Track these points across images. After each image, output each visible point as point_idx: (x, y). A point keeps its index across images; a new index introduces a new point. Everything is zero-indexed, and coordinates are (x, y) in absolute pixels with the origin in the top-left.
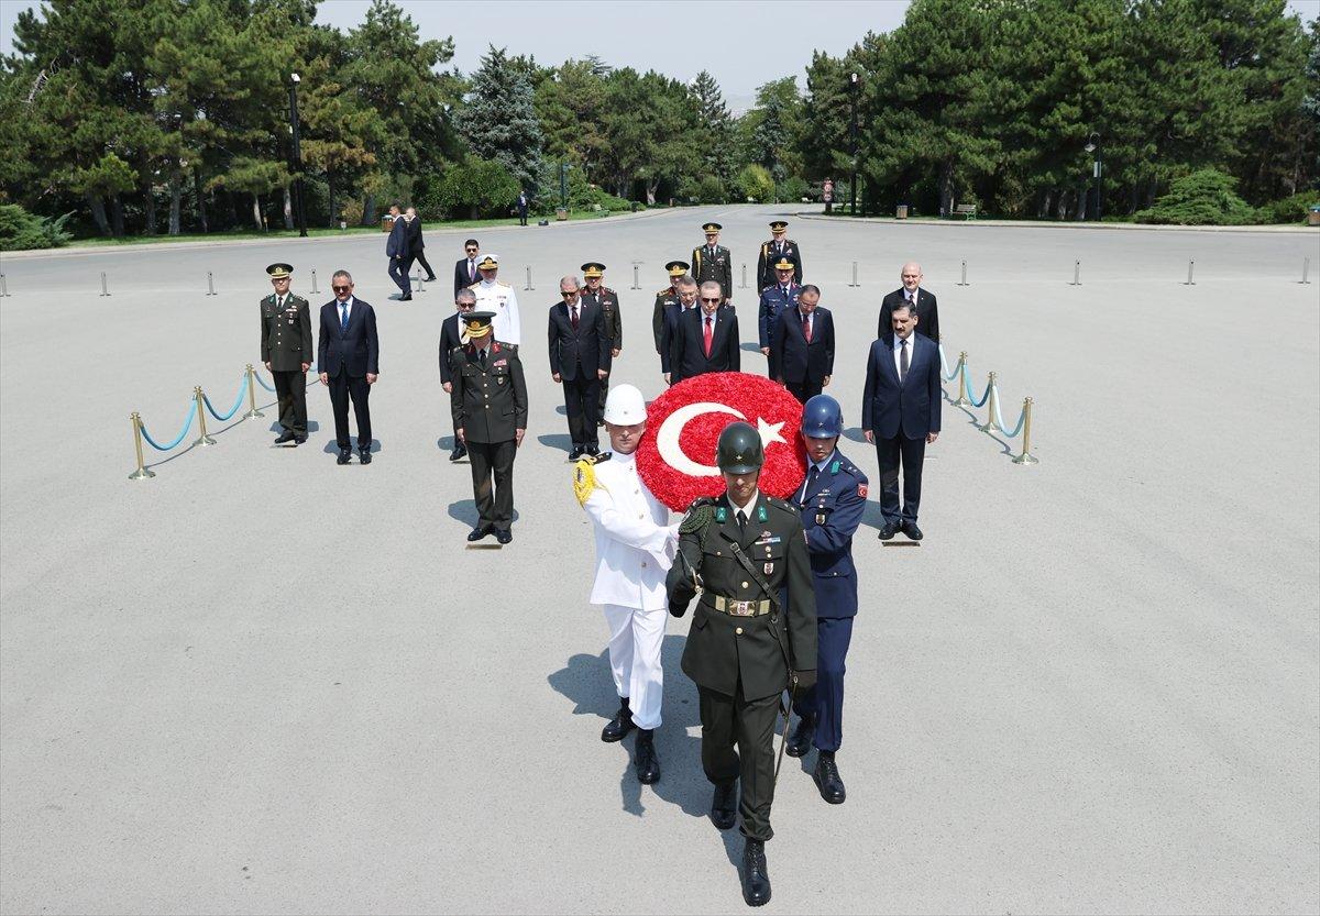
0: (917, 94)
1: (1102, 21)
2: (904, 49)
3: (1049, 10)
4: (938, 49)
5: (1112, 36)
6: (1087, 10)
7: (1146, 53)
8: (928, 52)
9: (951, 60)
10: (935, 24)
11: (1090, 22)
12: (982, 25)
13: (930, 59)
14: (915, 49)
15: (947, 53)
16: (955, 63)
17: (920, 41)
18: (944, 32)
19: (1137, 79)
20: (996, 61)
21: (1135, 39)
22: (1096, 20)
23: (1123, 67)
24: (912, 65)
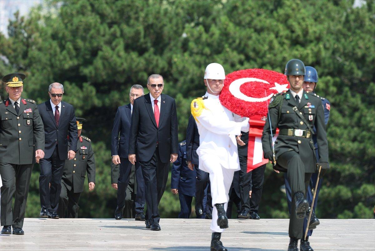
0: (82, 108)
1: (306, 32)
2: (63, 47)
3: (245, 11)
4: (106, 51)
5: (319, 52)
6: (288, 17)
7: (358, 73)
8: (94, 52)
9: (125, 66)
10: (103, 16)
11: (293, 32)
12: (165, 21)
13: (98, 62)
14: (77, 49)
15: (119, 56)
16: (130, 68)
17: (84, 39)
18: (115, 28)
19: (350, 104)
20: (181, 73)
21: (346, 55)
22: (299, 31)
23: (333, 89)
24: (75, 69)
